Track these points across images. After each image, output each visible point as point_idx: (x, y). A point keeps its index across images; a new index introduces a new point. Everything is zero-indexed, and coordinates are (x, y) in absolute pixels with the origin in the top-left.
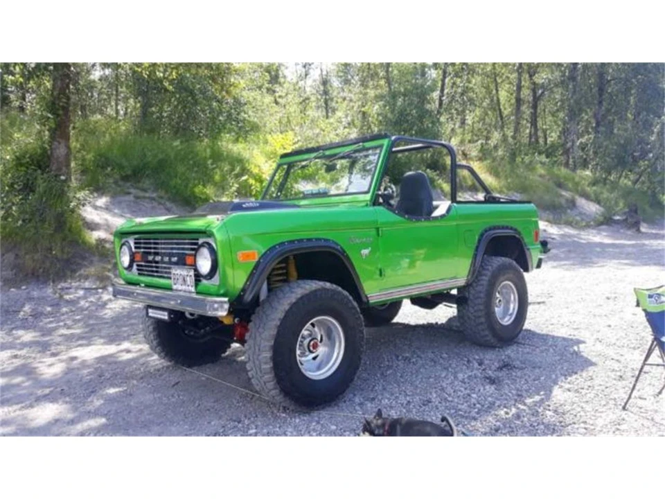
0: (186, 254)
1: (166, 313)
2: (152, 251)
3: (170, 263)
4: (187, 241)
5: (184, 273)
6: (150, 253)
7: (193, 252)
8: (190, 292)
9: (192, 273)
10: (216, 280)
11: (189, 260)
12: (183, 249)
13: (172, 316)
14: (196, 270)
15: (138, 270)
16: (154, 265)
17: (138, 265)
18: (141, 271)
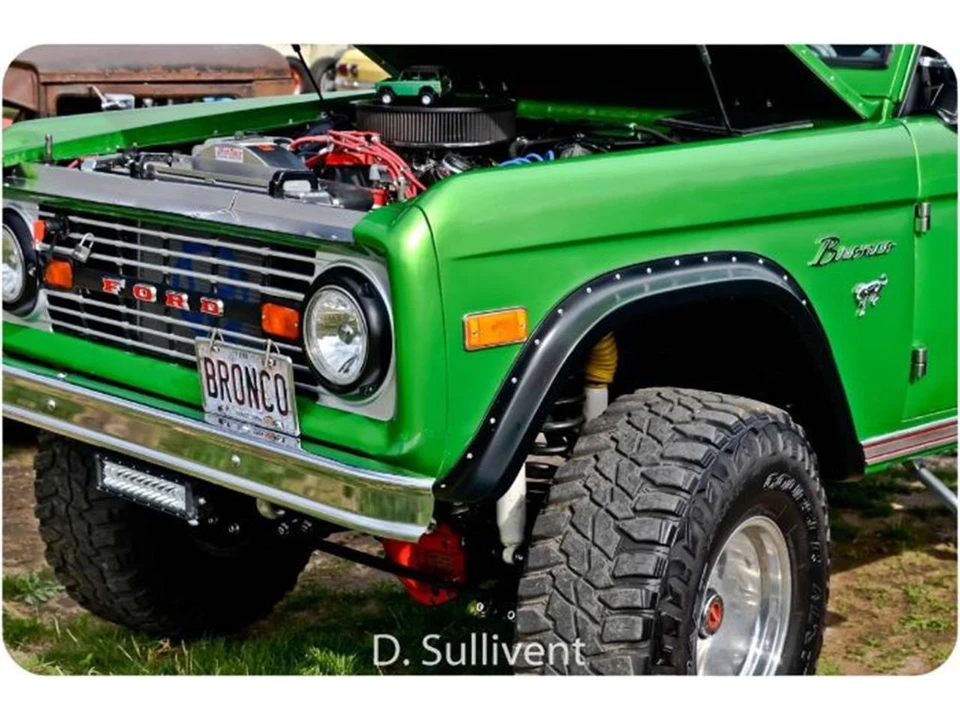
0: (264, 298)
1: (180, 489)
2: (120, 261)
3: (195, 314)
4: (265, 251)
5: (253, 362)
6: (112, 270)
7: (300, 296)
8: (275, 432)
9: (285, 366)
10: (382, 404)
11: (276, 320)
12: (244, 275)
13: (202, 501)
14: (301, 358)
15: (54, 314)
16: (123, 309)
17: (52, 300)
18: (65, 320)
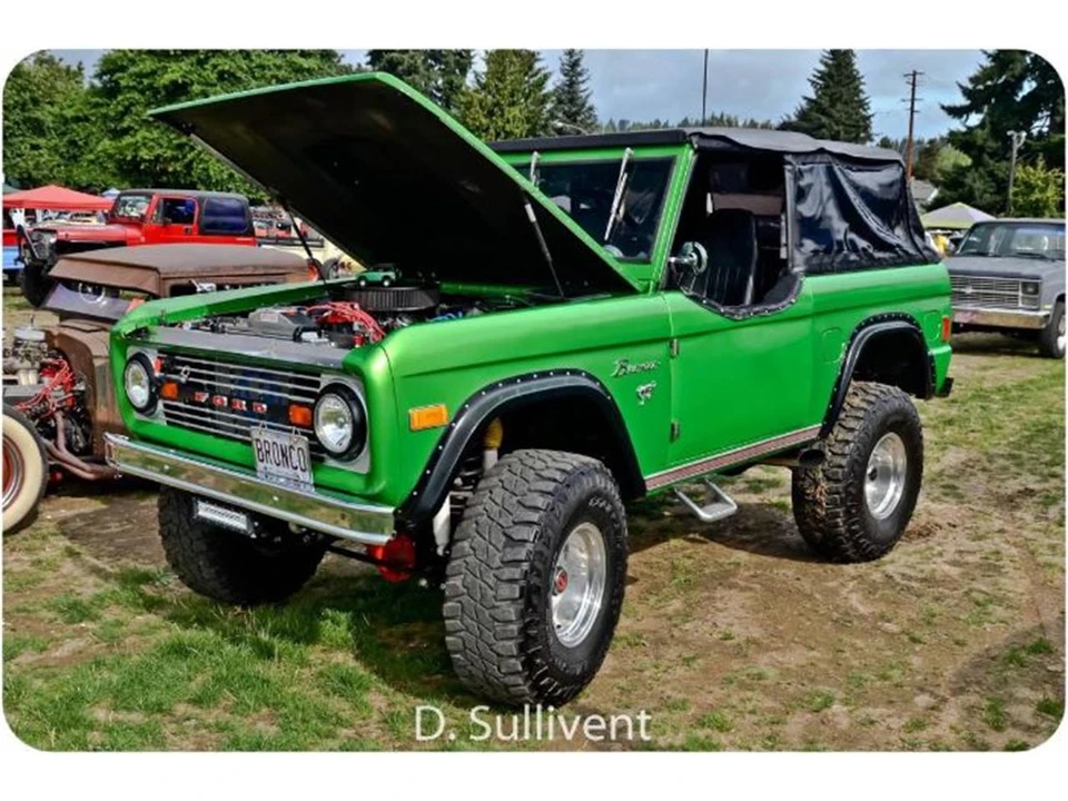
0: (291, 402)
1: (243, 517)
2: (205, 382)
3: (250, 412)
4: (290, 374)
5: (284, 440)
6: (201, 387)
7: (312, 401)
8: (299, 482)
9: (303, 442)
10: (362, 465)
11: (297, 415)
12: (279, 389)
13: (257, 524)
14: (313, 437)
15: (167, 415)
16: (208, 410)
17: (166, 406)
18: (173, 417)
